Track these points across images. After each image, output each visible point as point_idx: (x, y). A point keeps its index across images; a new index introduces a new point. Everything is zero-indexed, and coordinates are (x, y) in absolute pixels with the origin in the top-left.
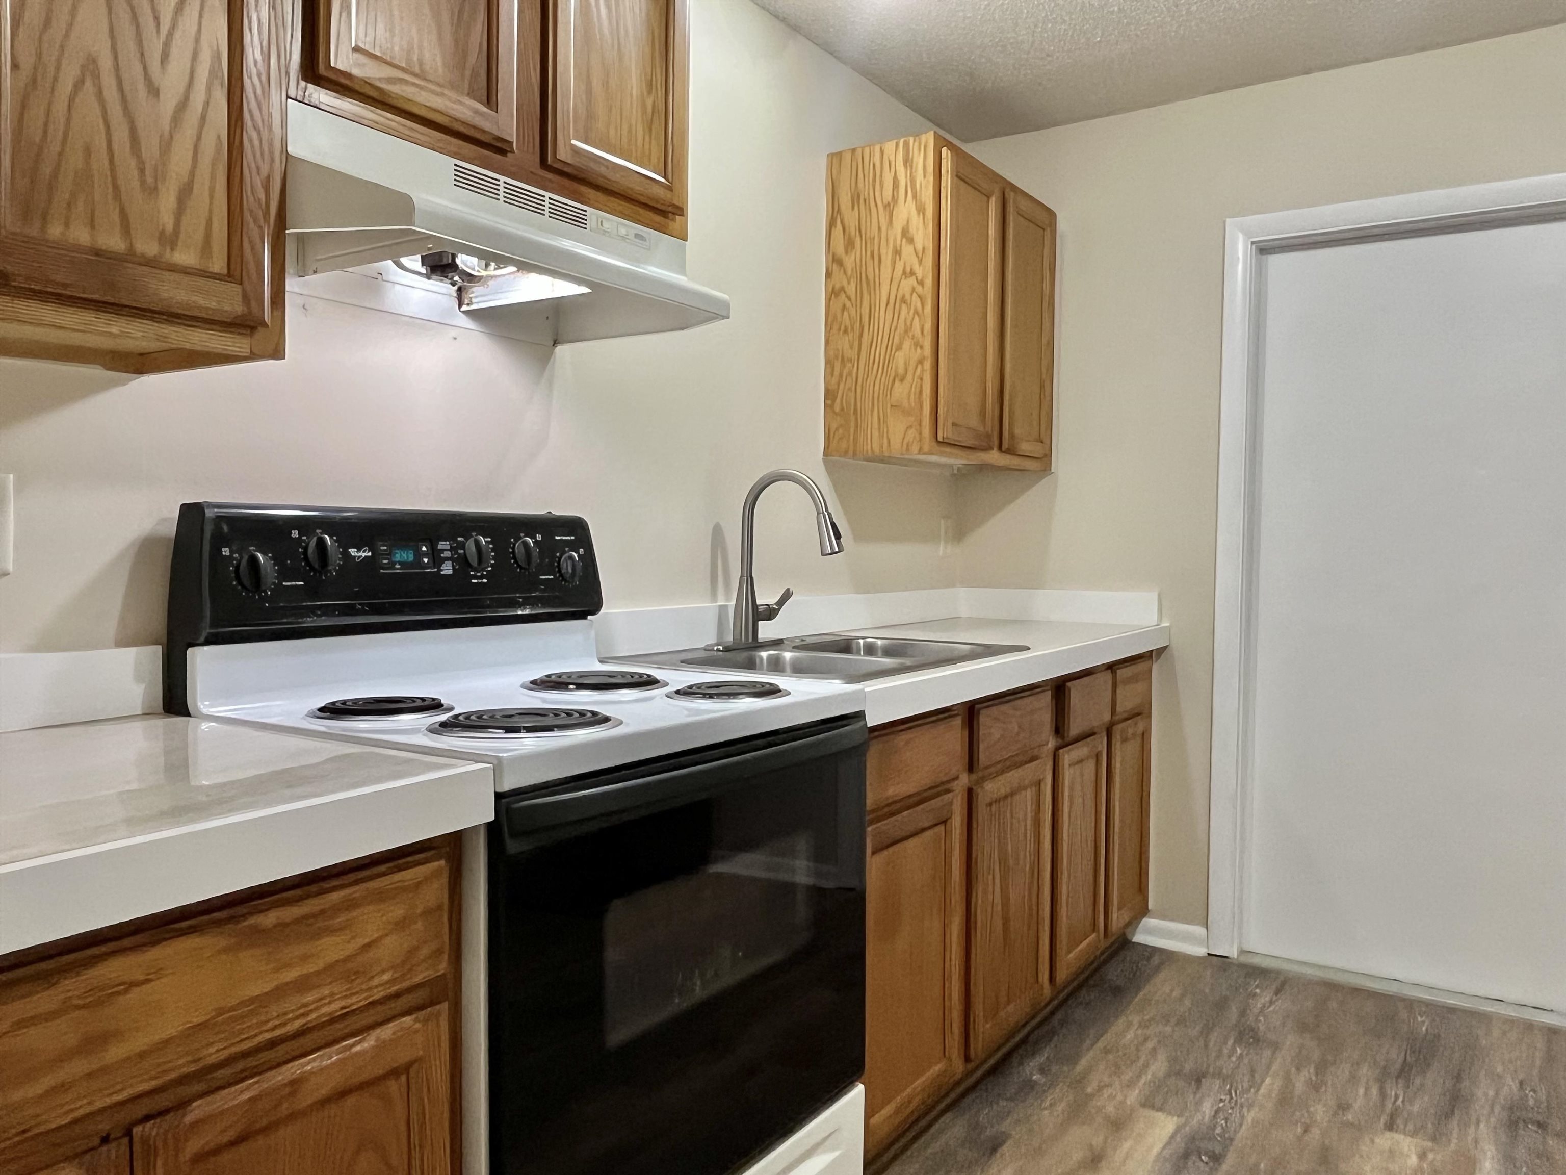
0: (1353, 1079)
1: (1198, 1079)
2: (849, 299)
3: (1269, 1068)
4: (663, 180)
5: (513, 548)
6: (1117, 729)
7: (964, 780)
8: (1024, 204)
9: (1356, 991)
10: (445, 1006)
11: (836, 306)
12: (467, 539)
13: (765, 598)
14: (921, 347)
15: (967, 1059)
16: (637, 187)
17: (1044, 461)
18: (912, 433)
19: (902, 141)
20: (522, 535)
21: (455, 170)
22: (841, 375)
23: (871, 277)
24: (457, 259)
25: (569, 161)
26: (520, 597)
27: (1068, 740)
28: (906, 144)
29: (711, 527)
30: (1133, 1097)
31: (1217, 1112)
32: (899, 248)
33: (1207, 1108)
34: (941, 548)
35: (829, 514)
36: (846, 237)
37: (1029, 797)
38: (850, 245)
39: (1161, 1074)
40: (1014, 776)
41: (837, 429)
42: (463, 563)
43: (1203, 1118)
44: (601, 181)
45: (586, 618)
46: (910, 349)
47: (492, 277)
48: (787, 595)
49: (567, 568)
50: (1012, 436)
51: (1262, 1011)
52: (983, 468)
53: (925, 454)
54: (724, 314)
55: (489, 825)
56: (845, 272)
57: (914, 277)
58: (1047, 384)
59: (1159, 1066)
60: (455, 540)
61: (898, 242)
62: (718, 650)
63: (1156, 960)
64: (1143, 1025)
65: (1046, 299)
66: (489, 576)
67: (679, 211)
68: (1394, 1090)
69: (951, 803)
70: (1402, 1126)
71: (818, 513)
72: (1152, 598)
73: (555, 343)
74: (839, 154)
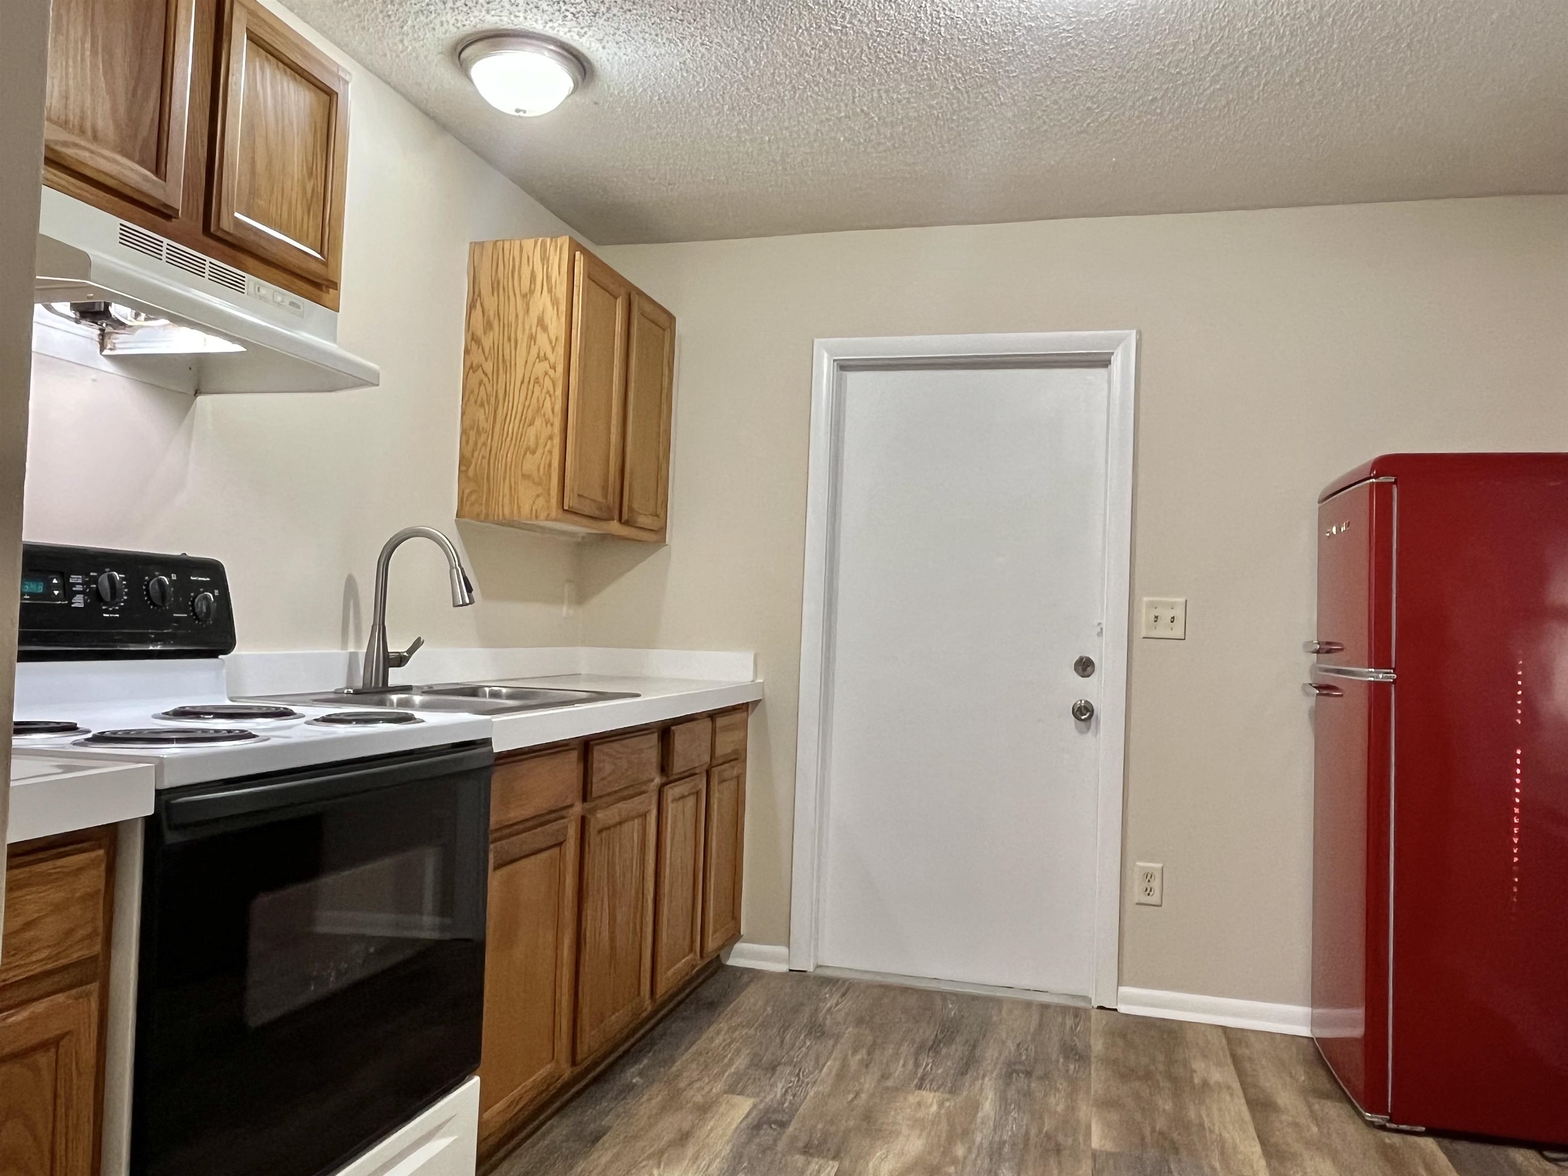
0: (896, 1055)
1: (773, 1068)
2: (486, 375)
3: (831, 1053)
4: (319, 256)
5: (147, 586)
6: (715, 770)
7: (578, 809)
8: (648, 308)
9: (905, 990)
10: (94, 987)
11: (474, 379)
12: (99, 575)
13: (396, 647)
14: (552, 425)
15: (574, 1063)
16: (294, 261)
17: (660, 533)
18: (541, 501)
19: (540, 239)
20: (157, 573)
21: (121, 229)
22: (476, 443)
23: (507, 357)
24: (110, 308)
25: (231, 231)
26: (152, 633)
27: (672, 778)
28: (543, 244)
29: (346, 576)
30: (719, 1087)
31: (786, 1091)
32: (534, 334)
33: (779, 1089)
34: (565, 609)
35: (462, 569)
36: (485, 318)
37: (636, 826)
38: (488, 326)
39: (742, 1067)
40: (625, 807)
41: (471, 493)
42: (95, 597)
43: (776, 1096)
44: (260, 252)
45: (216, 657)
46: (542, 425)
47: (141, 327)
48: (417, 644)
49: (201, 607)
50: (631, 509)
51: (829, 1010)
52: (604, 538)
53: (552, 520)
54: (376, 383)
55: (147, 819)
56: (484, 352)
57: (547, 362)
58: (664, 466)
59: (741, 1062)
60: (88, 575)
61: (534, 331)
62: (348, 693)
63: (745, 979)
64: (732, 1029)
65: (665, 391)
66: (121, 611)
67: (335, 285)
68: (926, 1061)
69: (566, 828)
70: (928, 1086)
71: (452, 568)
72: (748, 658)
73: (197, 393)
74: (482, 244)
